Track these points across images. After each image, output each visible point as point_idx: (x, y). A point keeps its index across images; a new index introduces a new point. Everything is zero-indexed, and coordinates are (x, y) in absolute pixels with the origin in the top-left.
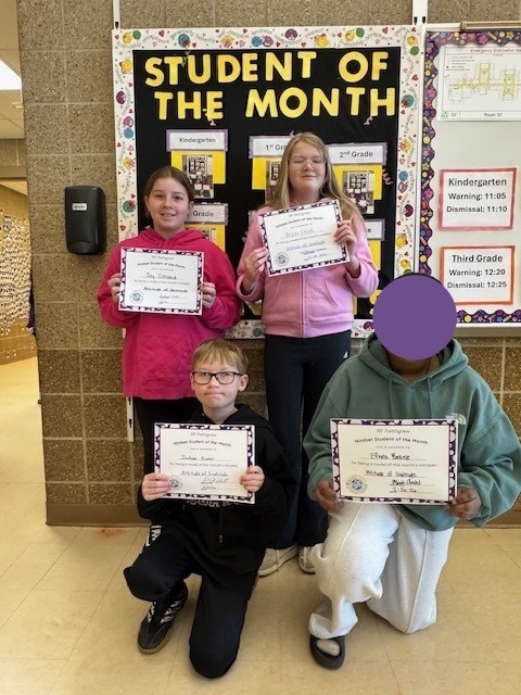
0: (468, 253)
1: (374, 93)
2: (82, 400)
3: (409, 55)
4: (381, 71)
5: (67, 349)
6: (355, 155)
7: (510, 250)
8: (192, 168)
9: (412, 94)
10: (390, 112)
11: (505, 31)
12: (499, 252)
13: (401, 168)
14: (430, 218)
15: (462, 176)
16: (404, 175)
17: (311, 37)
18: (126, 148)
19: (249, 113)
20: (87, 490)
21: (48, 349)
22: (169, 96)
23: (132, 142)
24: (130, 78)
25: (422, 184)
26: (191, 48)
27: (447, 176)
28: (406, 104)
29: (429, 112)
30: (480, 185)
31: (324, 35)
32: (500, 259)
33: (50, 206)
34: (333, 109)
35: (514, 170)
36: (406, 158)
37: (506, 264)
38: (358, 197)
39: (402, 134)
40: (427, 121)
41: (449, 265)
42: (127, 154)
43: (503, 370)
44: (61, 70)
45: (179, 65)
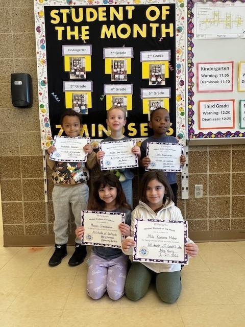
0: (212, 104)
1: (163, 26)
2: (22, 182)
3: (180, 7)
4: (167, 15)
5: (13, 156)
6: (154, 56)
7: (232, 101)
8: (75, 64)
9: (182, 26)
10: (171, 35)
12: (227, 103)
13: (177, 62)
14: (193, 86)
15: (207, 66)
16: (179, 65)
18: (41, 54)
19: (103, 36)
20: (24, 228)
21: (3, 156)
22: (63, 28)
23: (44, 51)
24: (43, 20)
25: (188, 70)
26: (73, 5)
27: (200, 66)
28: (179, 31)
29: (191, 35)
30: (217, 70)
32: (227, 106)
33: (4, 84)
34: (144, 34)
35: (233, 62)
36: (179, 57)
37: (230, 109)
38: (157, 77)
39: (178, 46)
40: (190, 40)
41: (203, 109)
42: (42, 57)
43: (231, 161)
44: (9, 17)
45: (67, 13)
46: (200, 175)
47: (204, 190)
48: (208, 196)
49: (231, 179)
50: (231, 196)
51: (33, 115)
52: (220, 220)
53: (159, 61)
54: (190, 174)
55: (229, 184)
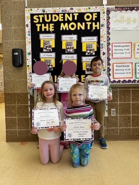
0: (120, 65)
1: (94, 23)
2: (16, 106)
3: (102, 14)
4: (95, 18)
5: (13, 92)
6: (89, 39)
7: (131, 64)
8: (46, 43)
9: (104, 24)
10: (98, 28)
11: (127, 7)
12: (128, 64)
13: (101, 42)
14: (110, 55)
15: (118, 45)
16: (102, 44)
17: (77, 10)
18: (29, 39)
19: (61, 29)
20: (17, 132)
21: (7, 92)
22: (40, 25)
23: (30, 37)
24: (30, 20)
25: (107, 47)
26: (46, 13)
27: (114, 45)
28: (102, 26)
29: (108, 28)
30: (123, 47)
31: (80, 9)
32: (129, 66)
33: (8, 54)
34: (83, 28)
35: (131, 43)
36: (102, 40)
37: (130, 67)
38: (90, 50)
39: (101, 34)
40: (108, 30)
41: (115, 68)
42: (29, 40)
43: (131, 96)
44: (12, 19)
45: (42, 17)
46: (114, 104)
47: (116, 112)
48: (118, 115)
49: (131, 106)
50: (131, 115)
51: (23, 71)
52: (125, 129)
53: (91, 42)
54: (109, 103)
55: (130, 109)
